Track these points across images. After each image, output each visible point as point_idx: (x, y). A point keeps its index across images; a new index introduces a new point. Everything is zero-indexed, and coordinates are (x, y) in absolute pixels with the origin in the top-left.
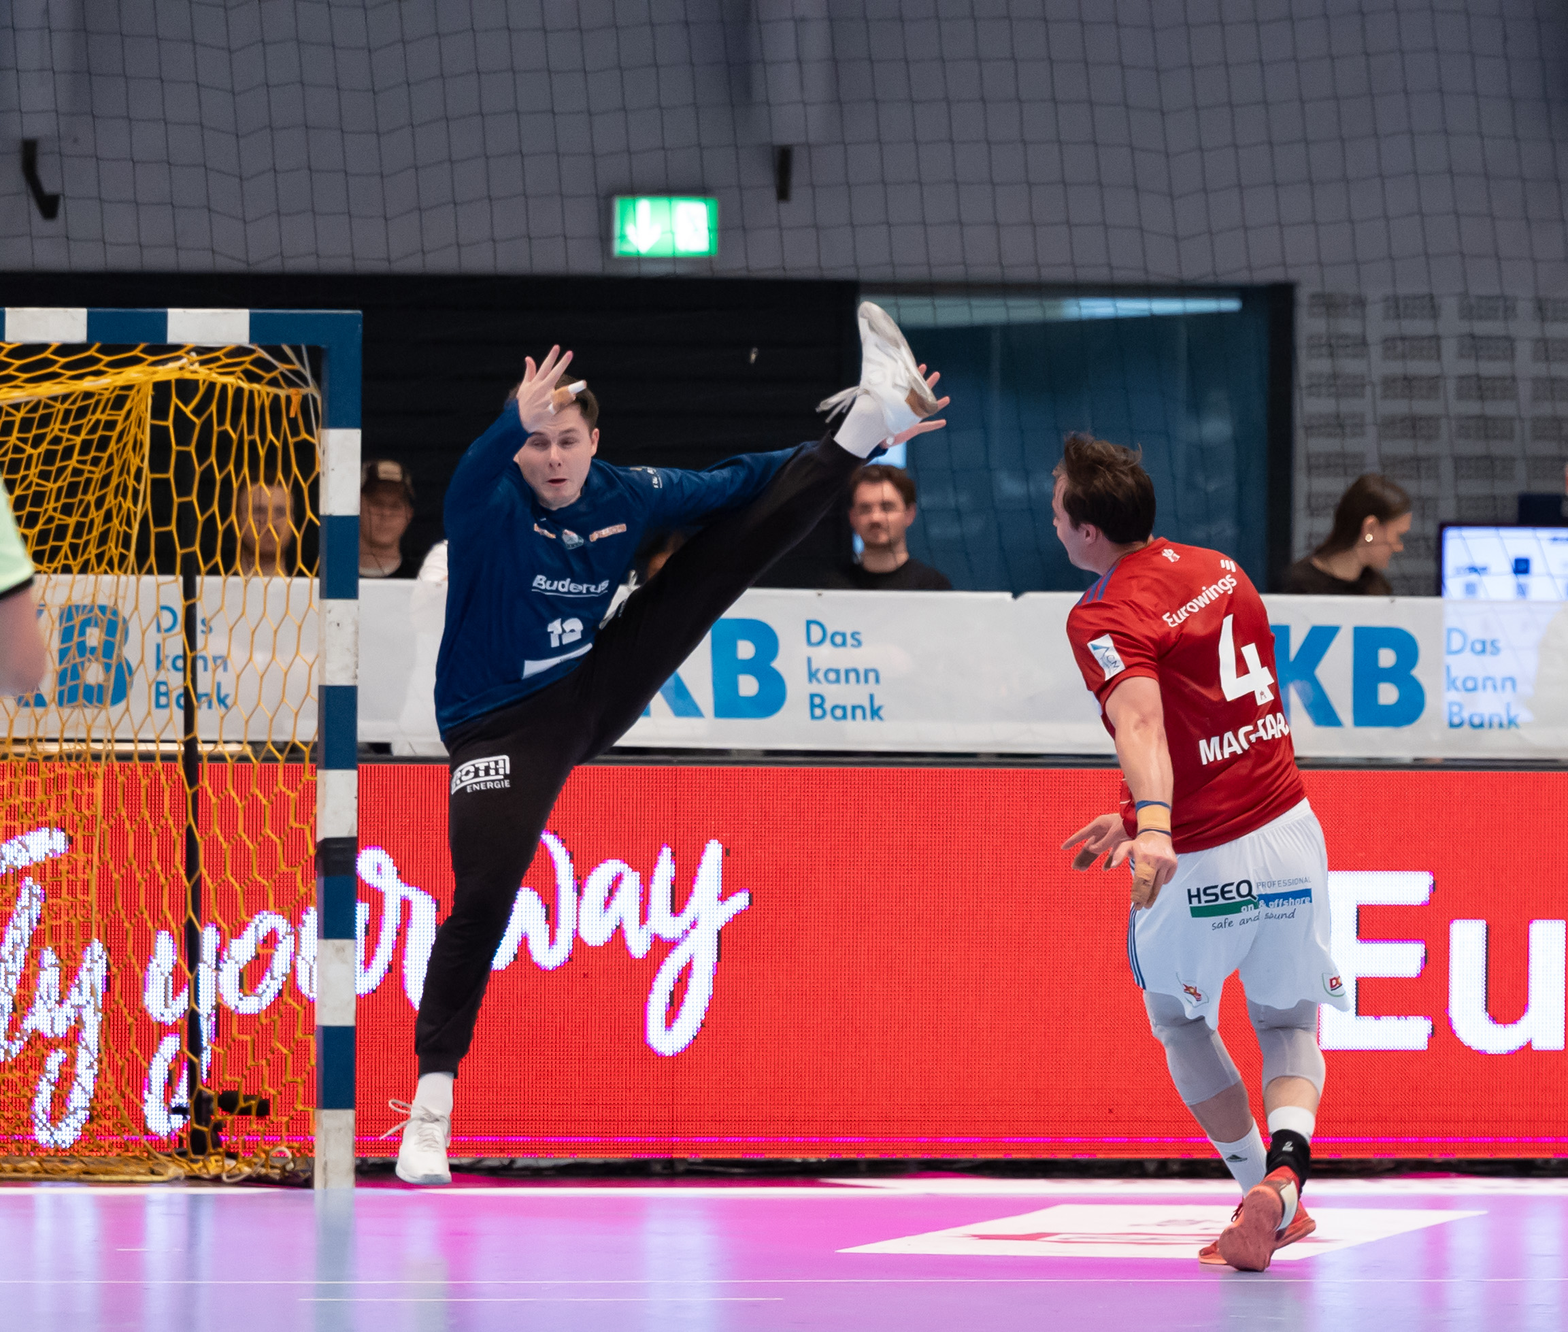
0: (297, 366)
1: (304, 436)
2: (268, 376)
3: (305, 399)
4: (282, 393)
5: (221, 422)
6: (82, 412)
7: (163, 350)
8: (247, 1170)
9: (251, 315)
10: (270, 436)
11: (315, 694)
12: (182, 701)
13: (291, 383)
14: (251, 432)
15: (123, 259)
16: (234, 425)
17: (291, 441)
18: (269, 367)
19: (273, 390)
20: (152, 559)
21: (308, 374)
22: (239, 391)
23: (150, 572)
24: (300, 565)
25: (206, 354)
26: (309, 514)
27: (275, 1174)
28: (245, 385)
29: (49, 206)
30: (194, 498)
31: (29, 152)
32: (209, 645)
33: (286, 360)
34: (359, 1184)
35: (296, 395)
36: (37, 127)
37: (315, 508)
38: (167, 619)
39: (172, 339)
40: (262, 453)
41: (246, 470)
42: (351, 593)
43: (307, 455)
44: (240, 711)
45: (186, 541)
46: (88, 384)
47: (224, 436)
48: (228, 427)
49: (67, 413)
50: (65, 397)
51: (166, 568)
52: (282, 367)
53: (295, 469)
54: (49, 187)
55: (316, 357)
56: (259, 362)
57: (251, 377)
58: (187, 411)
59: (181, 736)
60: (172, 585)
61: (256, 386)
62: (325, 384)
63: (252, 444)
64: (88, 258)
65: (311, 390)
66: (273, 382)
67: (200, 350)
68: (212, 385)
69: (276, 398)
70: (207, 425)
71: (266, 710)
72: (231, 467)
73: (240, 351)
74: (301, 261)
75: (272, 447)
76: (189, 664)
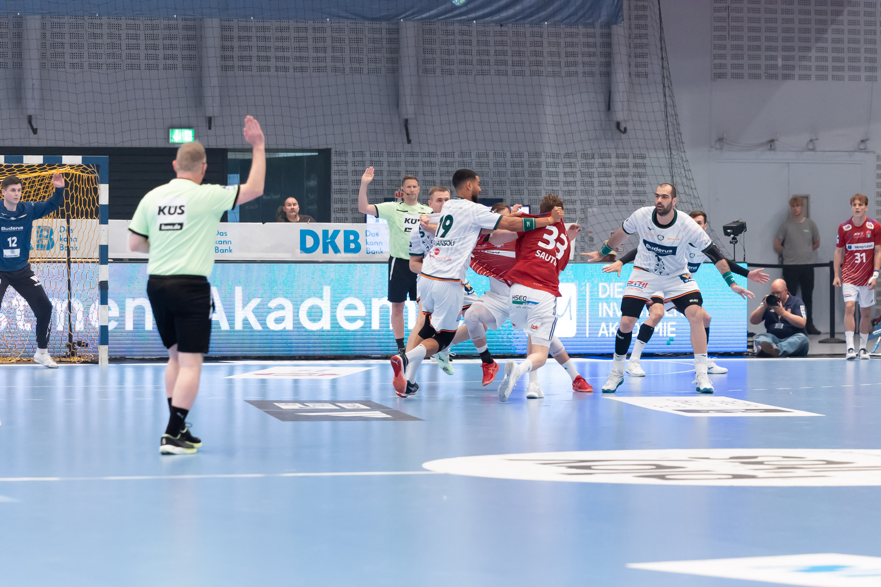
0: (93, 169)
1: (95, 186)
2: (86, 172)
3: (95, 177)
4: (90, 175)
5: (76, 183)
6: (42, 180)
7: (62, 166)
8: (83, 360)
9: (82, 157)
10: (87, 186)
11: (98, 246)
12: (66, 249)
13: (92, 173)
14: (82, 185)
15: (51, 144)
16: (79, 183)
17: (92, 187)
18: (87, 170)
19: (88, 175)
20: (60, 215)
21: (96, 171)
22: (80, 175)
23: (59, 218)
24: (94, 216)
25: (72, 166)
26: (96, 204)
27: (89, 360)
28: (81, 174)
29: (35, 131)
30: (69, 201)
31: (30, 119)
32: (72, 235)
33: (91, 168)
34: (109, 363)
35: (93, 176)
36: (31, 112)
37: (98, 203)
38: (62, 229)
39: (63, 163)
40: (85, 190)
41: (81, 194)
42: (107, 223)
43: (96, 190)
44: (81, 251)
45: (68, 211)
46: (44, 173)
47: (76, 186)
48: (77, 184)
49: (39, 180)
50: (39, 176)
51: (63, 217)
52: (90, 169)
53: (93, 194)
54: (35, 127)
55: (98, 167)
56: (84, 168)
57: (82, 172)
58: (68, 180)
59: (66, 257)
60: (64, 221)
61: (84, 174)
62: (100, 173)
63: (83, 188)
64: (43, 144)
65: (97, 175)
66: (88, 173)
67: (70, 166)
68: (73, 174)
69: (88, 177)
70: (72, 183)
71: (87, 251)
72: (78, 193)
73: (80, 166)
74: (94, 144)
75: (87, 188)
76: (68, 240)
